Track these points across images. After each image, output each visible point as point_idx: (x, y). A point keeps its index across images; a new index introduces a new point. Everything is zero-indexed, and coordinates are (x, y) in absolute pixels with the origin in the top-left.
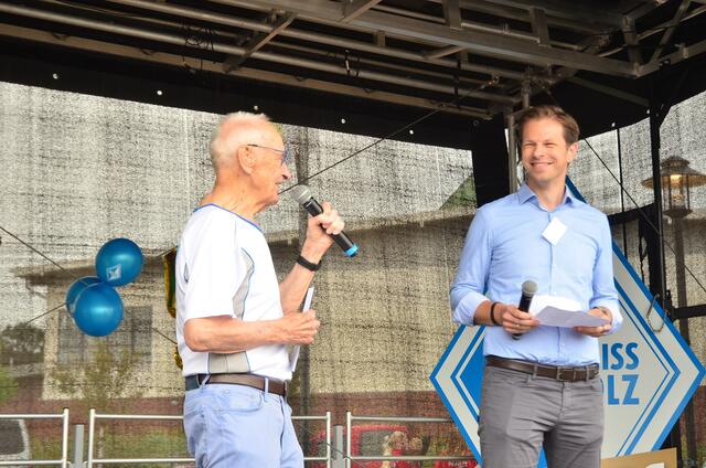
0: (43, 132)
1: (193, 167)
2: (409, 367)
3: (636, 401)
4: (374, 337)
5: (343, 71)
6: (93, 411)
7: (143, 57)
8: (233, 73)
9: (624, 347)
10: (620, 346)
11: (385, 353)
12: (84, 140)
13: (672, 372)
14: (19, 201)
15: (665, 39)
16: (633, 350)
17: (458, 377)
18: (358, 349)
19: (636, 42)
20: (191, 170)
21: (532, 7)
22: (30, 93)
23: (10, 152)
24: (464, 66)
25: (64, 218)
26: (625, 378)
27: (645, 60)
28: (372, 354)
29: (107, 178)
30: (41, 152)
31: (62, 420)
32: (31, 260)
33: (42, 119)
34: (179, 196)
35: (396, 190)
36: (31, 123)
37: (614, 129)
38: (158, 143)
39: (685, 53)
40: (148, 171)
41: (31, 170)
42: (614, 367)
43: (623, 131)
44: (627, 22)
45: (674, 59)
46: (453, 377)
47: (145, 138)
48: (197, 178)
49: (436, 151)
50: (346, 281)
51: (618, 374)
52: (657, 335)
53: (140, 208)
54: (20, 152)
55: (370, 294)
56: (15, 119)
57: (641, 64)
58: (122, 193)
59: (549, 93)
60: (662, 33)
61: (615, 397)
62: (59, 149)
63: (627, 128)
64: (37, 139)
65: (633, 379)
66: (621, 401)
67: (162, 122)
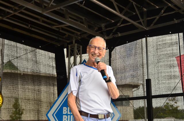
2: (38, 112)
4: (30, 103)
5: (28, 28)
11: (33, 107)
13: (113, 115)
15: (114, 31)
17: (54, 115)
18: (26, 106)
19: (105, 31)
21: (84, 18)
24: (61, 31)
27: (108, 35)
28: (30, 108)
35: (36, 62)
39: (120, 35)
44: (103, 25)
45: (116, 36)
46: (53, 115)
49: (46, 53)
50: (23, 86)
55: (29, 90)
59: (80, 41)
60: (113, 29)
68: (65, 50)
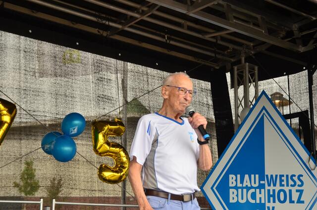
0: (26, 58)
1: (94, 81)
3: (303, 202)
5: (164, 40)
6: (54, 200)
7: (71, 25)
8: (111, 37)
9: (297, 177)
10: (295, 176)
12: (45, 64)
14: (14, 92)
15: (316, 36)
16: (301, 178)
19: (300, 36)
20: (93, 82)
21: (260, 16)
22: (20, 38)
23: (10, 67)
24: (219, 42)
25: (36, 102)
26: (297, 191)
27: (305, 45)
29: (55, 83)
30: (25, 68)
31: (39, 204)
32: (20, 122)
33: (25, 51)
34: (88, 94)
36: (20, 53)
37: (285, 75)
38: (78, 67)
40: (74, 81)
41: (20, 76)
42: (292, 186)
43: (290, 76)
44: (295, 27)
47: (72, 65)
48: (95, 86)
49: (196, 81)
51: (294, 189)
52: (313, 172)
53: (71, 99)
54: (15, 67)
56: (13, 51)
57: (303, 46)
58: (62, 91)
59: (254, 57)
60: (314, 33)
61: (293, 200)
62: (33, 67)
63: (293, 75)
64: (23, 61)
65: (301, 192)
66: (296, 202)
67: (80, 58)
68: (228, 75)
